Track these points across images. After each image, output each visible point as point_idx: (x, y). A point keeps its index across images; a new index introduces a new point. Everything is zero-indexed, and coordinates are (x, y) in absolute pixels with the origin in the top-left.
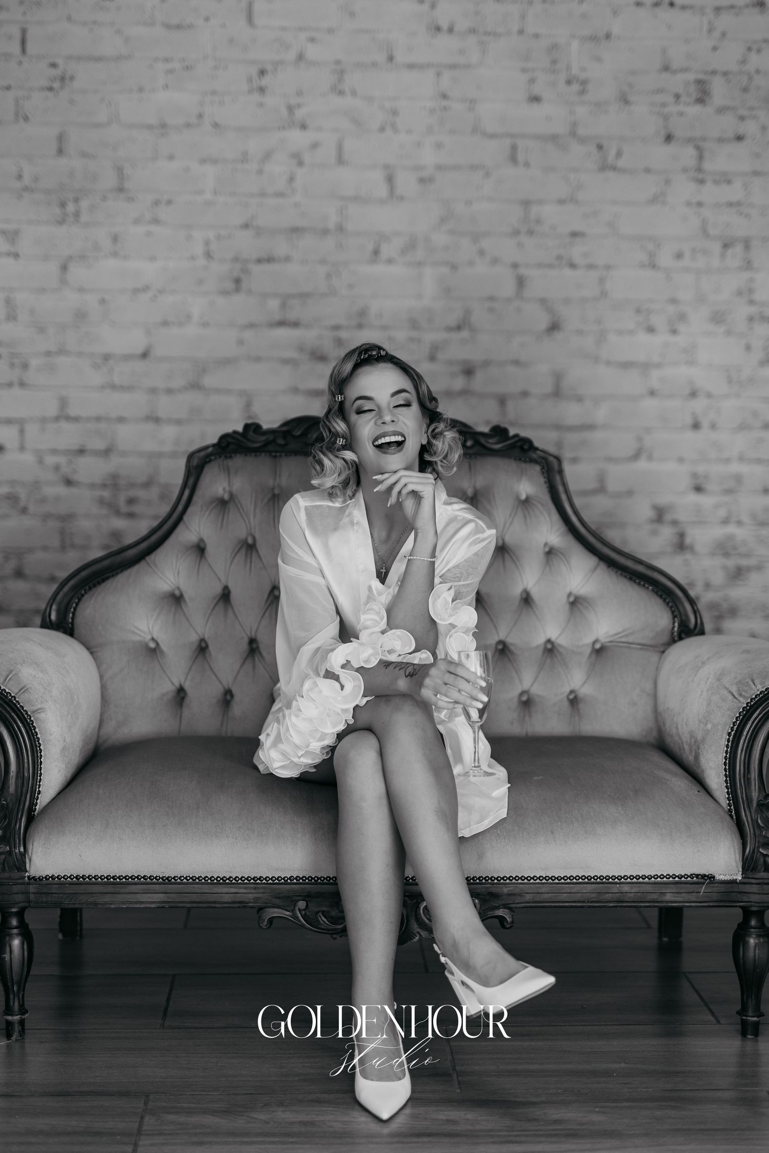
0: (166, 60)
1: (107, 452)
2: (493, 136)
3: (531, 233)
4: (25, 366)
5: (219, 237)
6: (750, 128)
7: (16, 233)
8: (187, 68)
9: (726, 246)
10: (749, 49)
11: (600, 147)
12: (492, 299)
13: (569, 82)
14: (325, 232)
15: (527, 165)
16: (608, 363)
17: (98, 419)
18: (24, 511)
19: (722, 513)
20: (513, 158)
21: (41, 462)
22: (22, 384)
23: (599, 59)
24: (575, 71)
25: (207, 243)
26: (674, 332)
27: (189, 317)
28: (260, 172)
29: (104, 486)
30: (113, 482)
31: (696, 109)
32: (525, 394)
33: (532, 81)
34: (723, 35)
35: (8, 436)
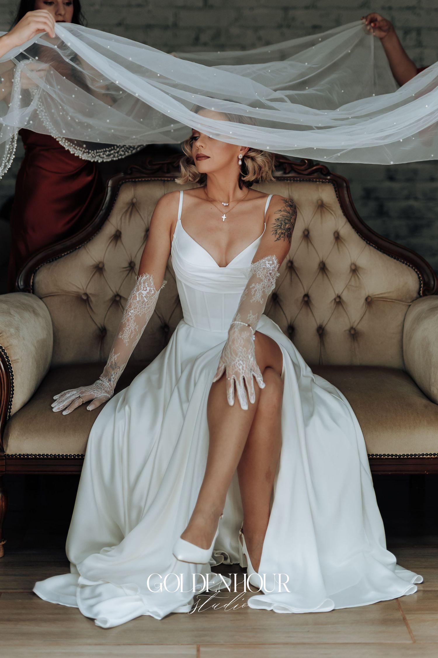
3: (289, 26)
9: (406, 32)
14: (167, 27)
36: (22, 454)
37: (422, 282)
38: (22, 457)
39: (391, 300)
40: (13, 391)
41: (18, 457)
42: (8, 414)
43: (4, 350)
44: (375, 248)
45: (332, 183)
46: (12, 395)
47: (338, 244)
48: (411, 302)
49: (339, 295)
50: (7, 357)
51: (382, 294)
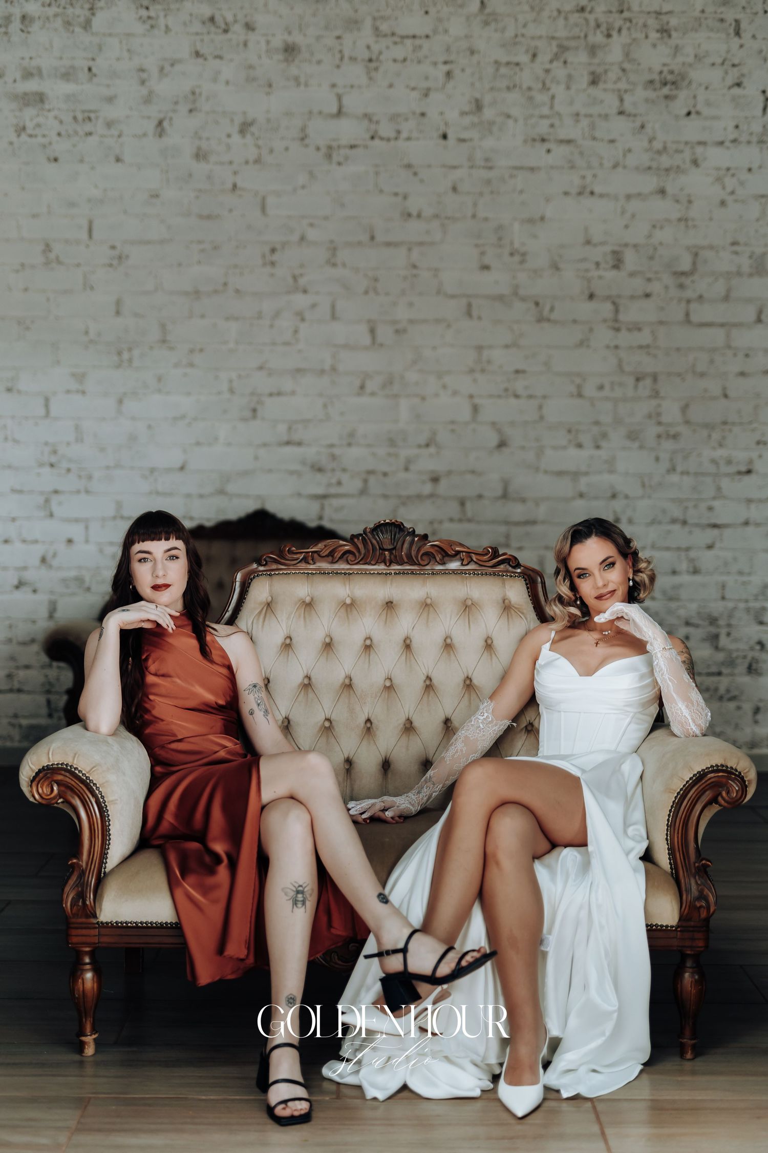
0: (200, 242)
2: (453, 297)
3: (483, 371)
4: (90, 478)
5: (240, 377)
6: (656, 288)
7: (83, 375)
8: (216, 248)
9: (638, 380)
10: (654, 226)
11: (537, 304)
12: (453, 422)
13: (512, 254)
14: (323, 372)
15: (480, 318)
16: (546, 472)
20: (469, 314)
21: (101, 551)
22: (87, 492)
23: (535, 237)
24: (516, 245)
25: (231, 381)
26: (598, 447)
27: (216, 439)
28: (271, 326)
31: (614, 273)
32: (480, 497)
33: (483, 253)
34: (633, 216)
35: (76, 531)
36: (120, 921)
38: (120, 924)
40: (109, 841)
41: (115, 924)
42: (103, 870)
43: (99, 788)
45: (523, 578)
46: (108, 845)
50: (103, 797)
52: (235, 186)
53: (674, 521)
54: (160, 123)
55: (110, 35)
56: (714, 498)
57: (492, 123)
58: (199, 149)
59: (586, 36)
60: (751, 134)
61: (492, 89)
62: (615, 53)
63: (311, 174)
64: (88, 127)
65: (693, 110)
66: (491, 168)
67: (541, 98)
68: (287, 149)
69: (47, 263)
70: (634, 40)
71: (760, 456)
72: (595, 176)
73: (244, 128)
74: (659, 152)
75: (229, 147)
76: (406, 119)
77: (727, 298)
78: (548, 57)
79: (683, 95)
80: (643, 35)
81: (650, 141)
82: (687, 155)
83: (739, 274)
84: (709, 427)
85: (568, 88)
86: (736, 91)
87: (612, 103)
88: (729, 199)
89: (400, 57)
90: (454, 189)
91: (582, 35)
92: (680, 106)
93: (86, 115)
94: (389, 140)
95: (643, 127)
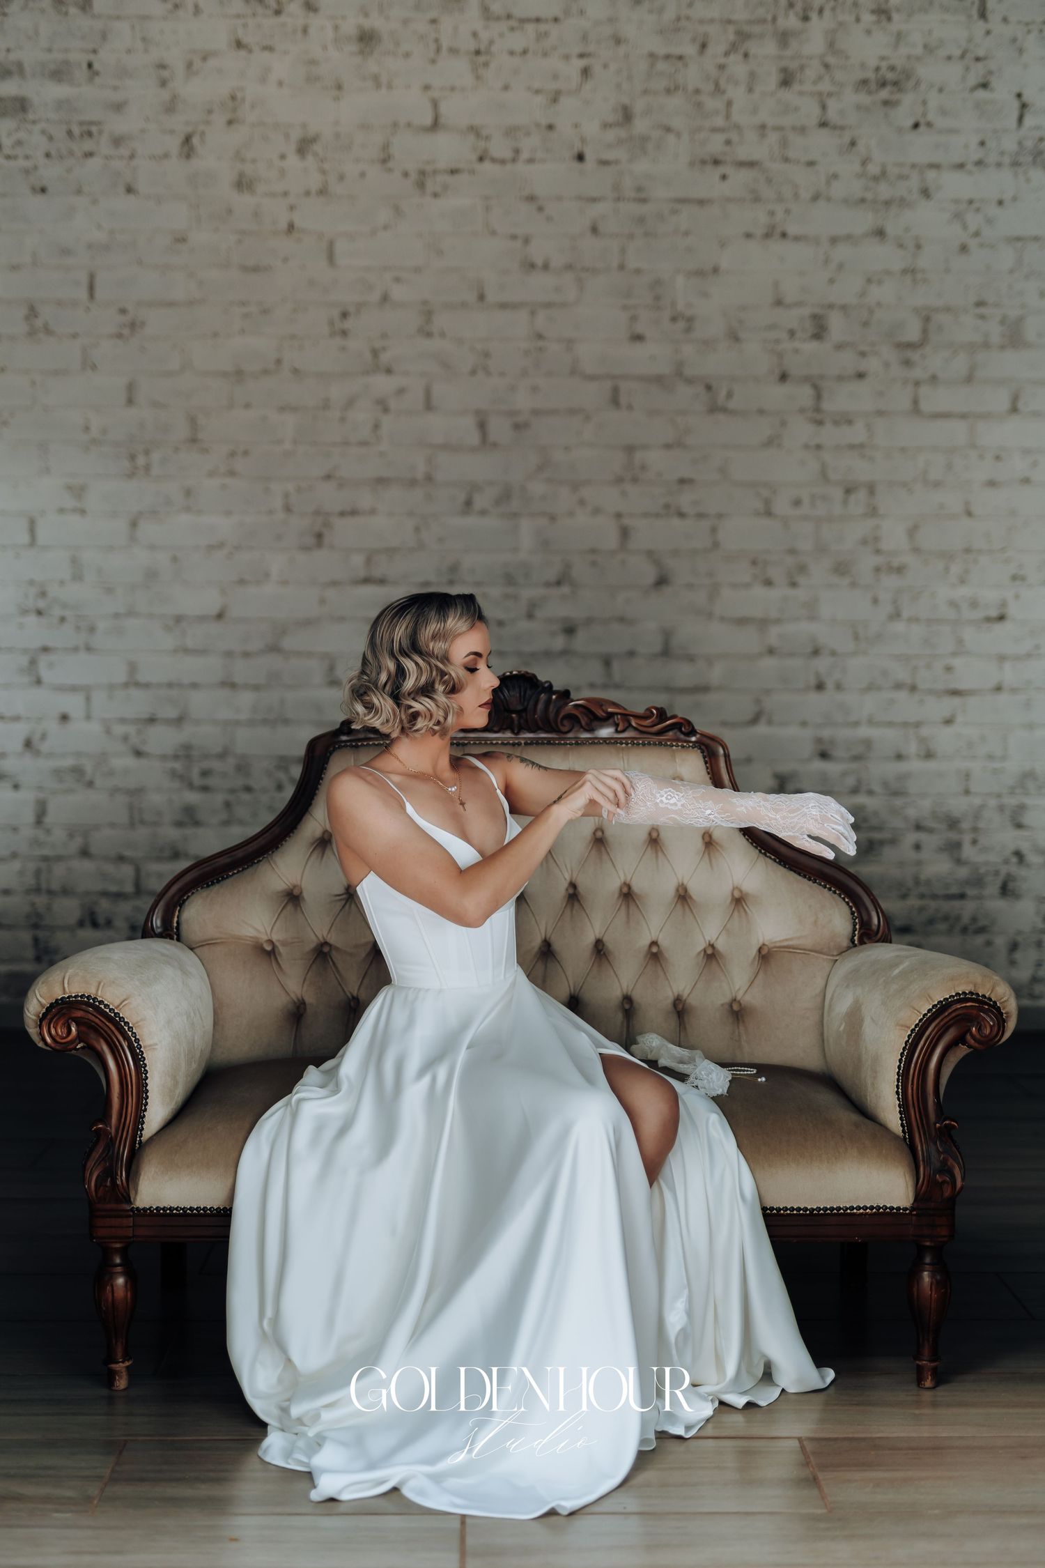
0: (243, 304)
1: (179, 721)
2: (592, 378)
3: (635, 480)
4: (92, 630)
5: (299, 489)
6: (872, 365)
7: (83, 488)
8: (265, 312)
9: (848, 491)
10: (869, 281)
11: (709, 388)
12: (593, 551)
13: (674, 319)
14: (413, 483)
15: (630, 407)
16: (722, 619)
17: (170, 685)
18: (90, 784)
19: (850, 781)
20: (615, 402)
21: (108, 731)
22: (89, 649)
23: (705, 295)
24: (680, 307)
25: (286, 496)
26: (794, 584)
27: (267, 575)
28: (343, 419)
29: (176, 757)
30: (186, 753)
31: (812, 346)
32: (631, 654)
33: (634, 318)
34: (841, 266)
35: (73, 704)
37: (857, 921)
38: (162, 1211)
39: (802, 952)
42: (138, 1139)
44: (775, 861)
45: (700, 748)
47: (709, 854)
48: (838, 955)
49: (711, 943)
50: (137, 1040)
51: (786, 940)
52: (291, 227)
53: (898, 686)
54: (188, 140)
55: (118, 18)
56: (954, 654)
57: (645, 139)
58: (241, 175)
59: (774, 19)
60: (1002, 153)
61: (646, 92)
62: (814, 41)
63: (397, 211)
64: (88, 145)
65: (922, 121)
66: (644, 201)
67: (712, 104)
68: (363, 175)
69: (32, 333)
70: (841, 24)
71: (1017, 597)
72: (788, 211)
73: (304, 146)
74: (876, 179)
75: (282, 172)
76: (528, 134)
77: (969, 379)
78: (722, 48)
79: (908, 99)
80: (853, 18)
81: (864, 163)
82: (914, 183)
83: (986, 345)
84: (948, 556)
85: (750, 90)
86: (981, 94)
87: (809, 111)
88: (973, 243)
89: (518, 48)
90: (594, 230)
91: (769, 18)
92: (904, 115)
93: (85, 128)
94: (503, 162)
95: (853, 143)
